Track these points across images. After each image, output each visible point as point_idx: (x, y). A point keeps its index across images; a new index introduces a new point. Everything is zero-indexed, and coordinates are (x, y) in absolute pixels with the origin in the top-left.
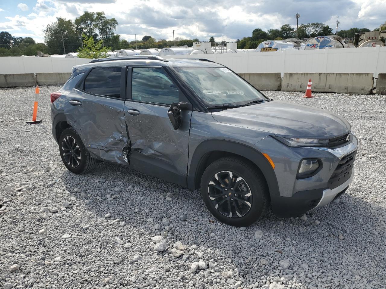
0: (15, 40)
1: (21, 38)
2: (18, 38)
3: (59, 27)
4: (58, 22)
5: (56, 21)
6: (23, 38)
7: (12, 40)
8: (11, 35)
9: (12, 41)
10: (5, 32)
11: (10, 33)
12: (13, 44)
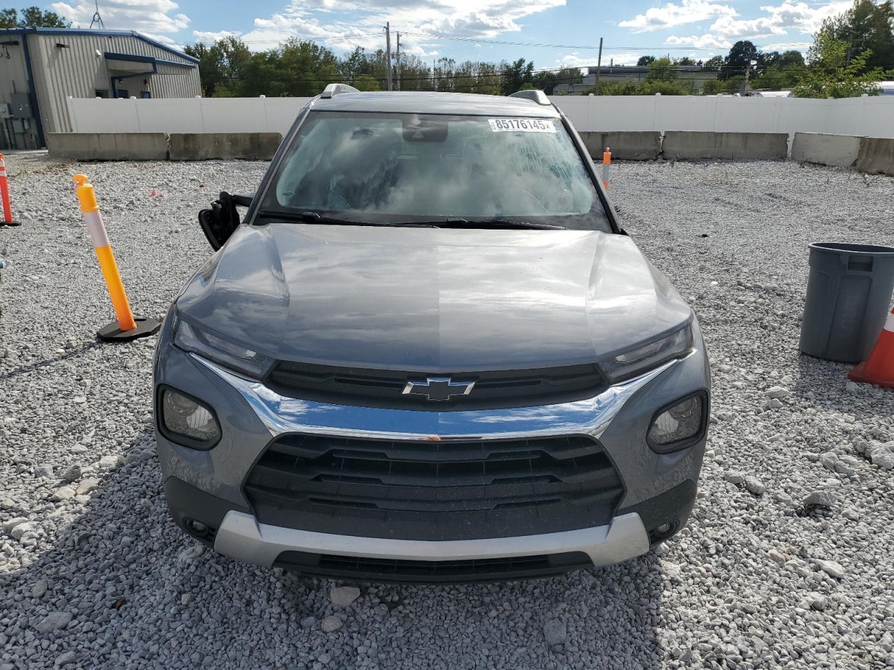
0: (760, 58)
1: (776, 53)
2: (769, 55)
3: (853, 22)
4: (855, 9)
5: (852, 8)
6: (781, 53)
7: (754, 59)
8: (757, 48)
9: (753, 63)
10: (746, 42)
11: (754, 44)
12: (755, 67)
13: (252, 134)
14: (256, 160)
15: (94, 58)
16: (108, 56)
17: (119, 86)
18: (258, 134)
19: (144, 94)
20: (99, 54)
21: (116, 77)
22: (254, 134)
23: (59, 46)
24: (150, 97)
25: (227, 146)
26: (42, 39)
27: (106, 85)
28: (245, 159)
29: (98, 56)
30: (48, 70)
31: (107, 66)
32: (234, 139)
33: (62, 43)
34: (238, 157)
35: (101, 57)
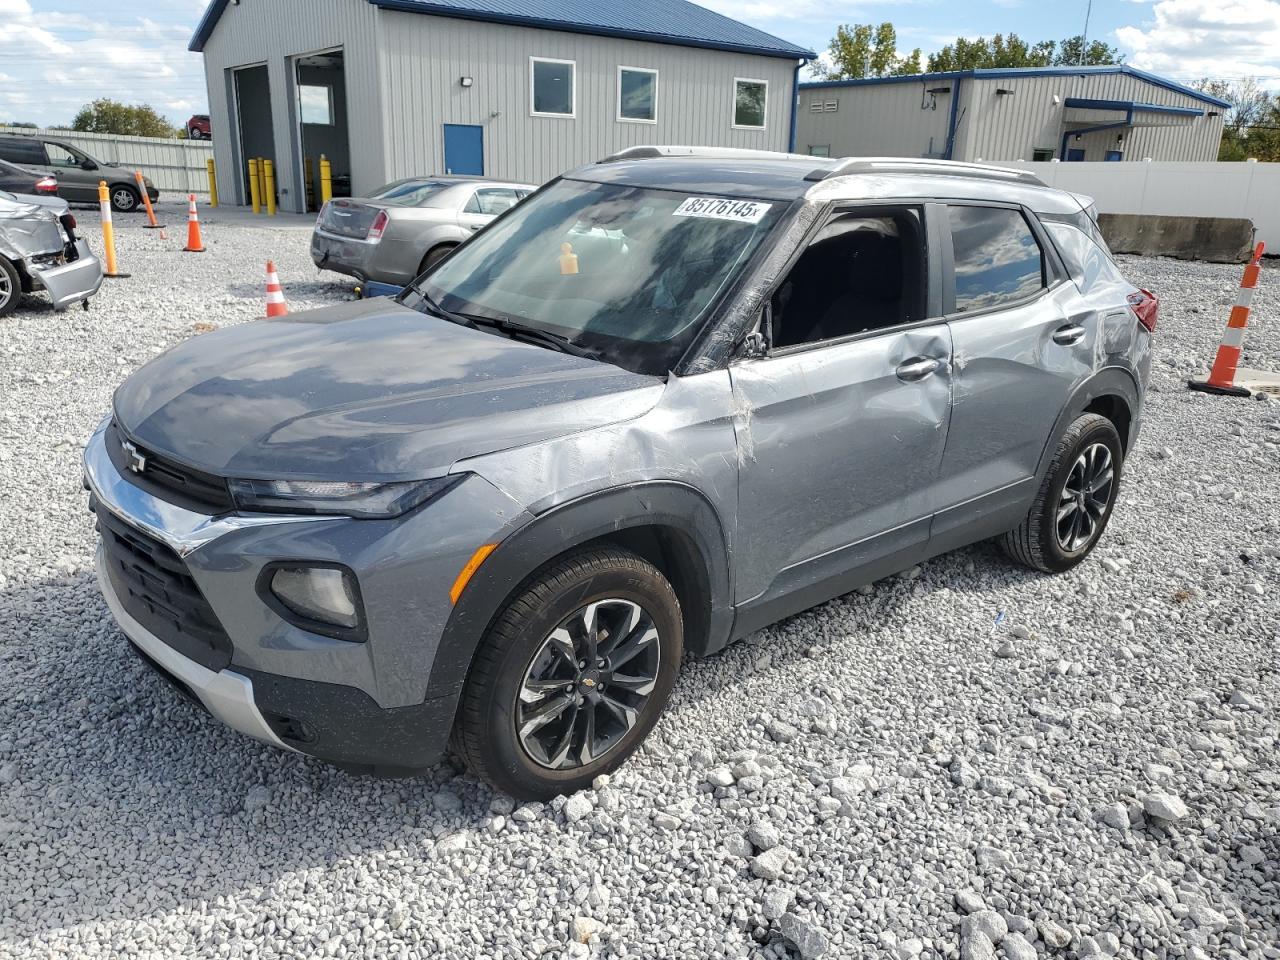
13: (1201, 219)
14: (1194, 259)
15: (1047, 106)
16: (1070, 103)
17: (1072, 144)
18: (1213, 219)
19: (1114, 156)
20: (1057, 99)
21: (1073, 131)
22: (1206, 219)
23: (1000, 92)
24: (1120, 159)
25: (1156, 235)
26: (978, 84)
27: (1054, 143)
28: (1177, 258)
29: (1054, 103)
30: (975, 124)
31: (1064, 117)
32: (1170, 225)
33: (1006, 88)
34: (1168, 253)
35: (1059, 105)
